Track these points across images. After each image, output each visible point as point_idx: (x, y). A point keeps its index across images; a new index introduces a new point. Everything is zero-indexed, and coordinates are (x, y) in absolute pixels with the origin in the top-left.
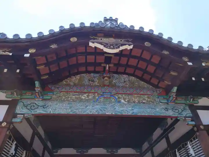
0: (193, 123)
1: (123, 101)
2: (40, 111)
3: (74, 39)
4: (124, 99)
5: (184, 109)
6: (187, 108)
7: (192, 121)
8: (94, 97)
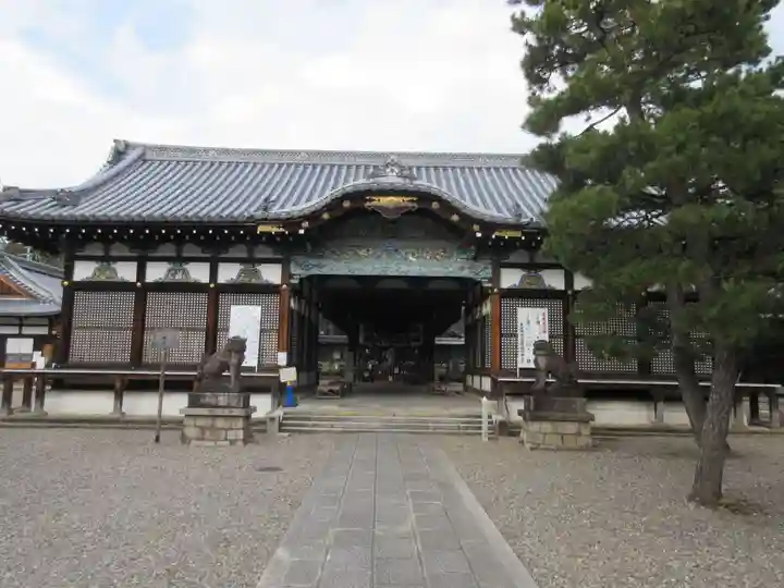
0: (490, 285)
1: (411, 258)
2: (315, 271)
3: (347, 204)
4: (413, 255)
5: (486, 268)
6: (490, 266)
7: (489, 282)
8: (375, 253)
